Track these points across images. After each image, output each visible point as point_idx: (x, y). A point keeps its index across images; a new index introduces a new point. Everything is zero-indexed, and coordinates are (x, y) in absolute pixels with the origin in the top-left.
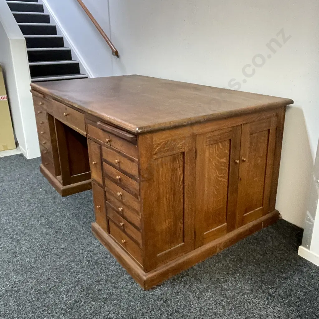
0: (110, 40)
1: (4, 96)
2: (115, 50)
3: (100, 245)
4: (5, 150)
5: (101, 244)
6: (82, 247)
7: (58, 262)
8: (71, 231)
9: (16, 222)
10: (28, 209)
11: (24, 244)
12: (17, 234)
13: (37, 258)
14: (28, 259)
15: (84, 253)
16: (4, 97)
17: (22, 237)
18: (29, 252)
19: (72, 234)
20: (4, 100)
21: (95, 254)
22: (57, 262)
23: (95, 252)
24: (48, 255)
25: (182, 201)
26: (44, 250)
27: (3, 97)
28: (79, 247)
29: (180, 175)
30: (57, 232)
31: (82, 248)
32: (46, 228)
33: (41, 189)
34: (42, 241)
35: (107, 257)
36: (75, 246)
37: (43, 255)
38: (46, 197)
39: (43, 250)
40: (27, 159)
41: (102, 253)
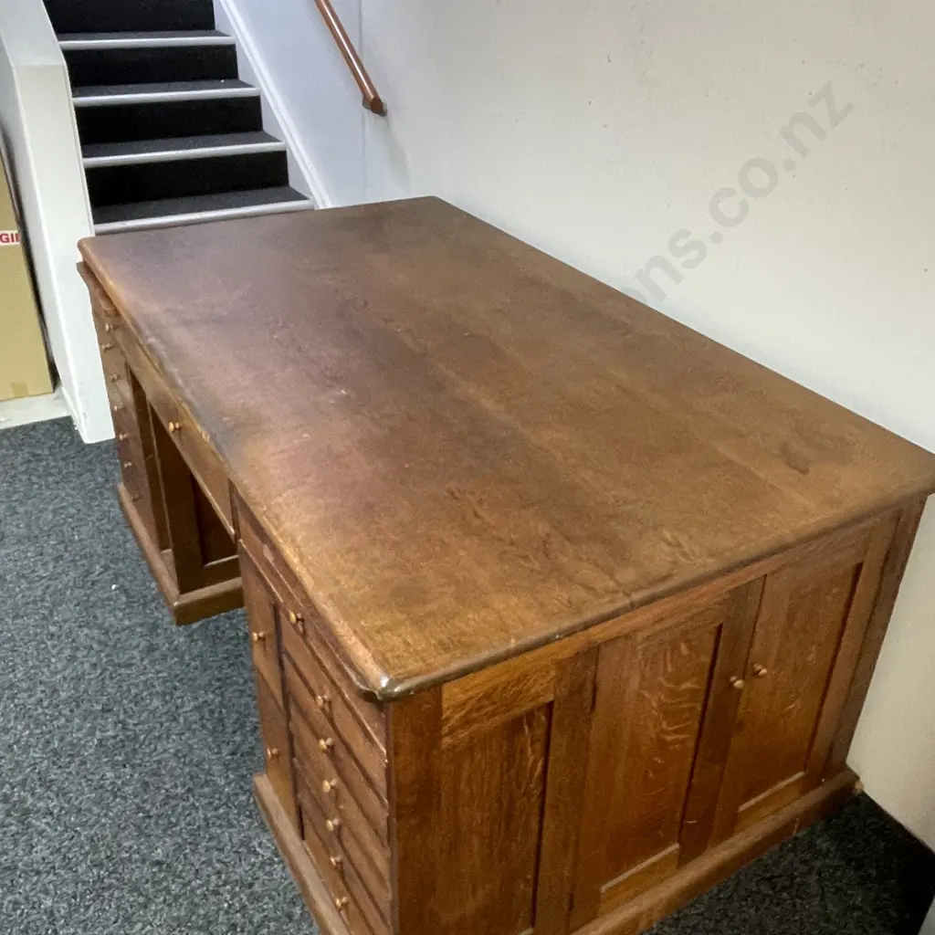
0: (360, 56)
1: (9, 232)
2: (372, 96)
3: (272, 860)
4: (16, 398)
5: (277, 856)
6: (218, 861)
7: (139, 926)
8: (190, 785)
9: (27, 727)
10: (67, 673)
11: (41, 833)
12: (23, 783)
13: (75, 897)
14: (49, 903)
15: (221, 890)
16: (10, 237)
17: (40, 799)
18: (54, 868)
19: (192, 799)
20: (11, 243)
21: (255, 898)
22: (135, 923)
23: (257, 888)
24: (110, 886)
25: (535, 827)
26: (100, 865)
27: (7, 235)
28: (209, 863)
29: (535, 762)
30: (146, 785)
31: (218, 866)
32: (114, 765)
33: (114, 587)
34: (97, 822)
35: (290, 917)
36: (197, 856)
37: (97, 886)
38: (127, 623)
39: (95, 866)
40: (82, 441)
41: (279, 895)
